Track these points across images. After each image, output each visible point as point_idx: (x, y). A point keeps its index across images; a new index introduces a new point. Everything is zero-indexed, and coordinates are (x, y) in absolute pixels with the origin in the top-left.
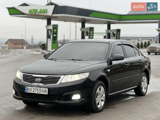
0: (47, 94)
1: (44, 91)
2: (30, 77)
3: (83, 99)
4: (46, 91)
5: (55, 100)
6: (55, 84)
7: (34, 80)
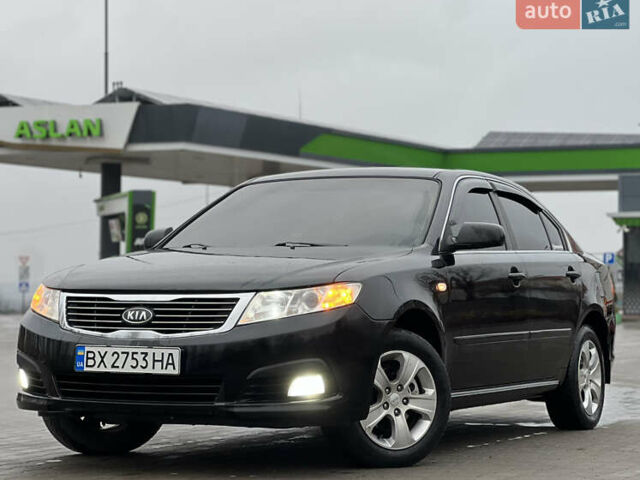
0: (177, 372)
1: (162, 361)
2: (99, 305)
3: (338, 397)
4: (170, 362)
5: (212, 399)
6: (212, 331)
7: (120, 318)
